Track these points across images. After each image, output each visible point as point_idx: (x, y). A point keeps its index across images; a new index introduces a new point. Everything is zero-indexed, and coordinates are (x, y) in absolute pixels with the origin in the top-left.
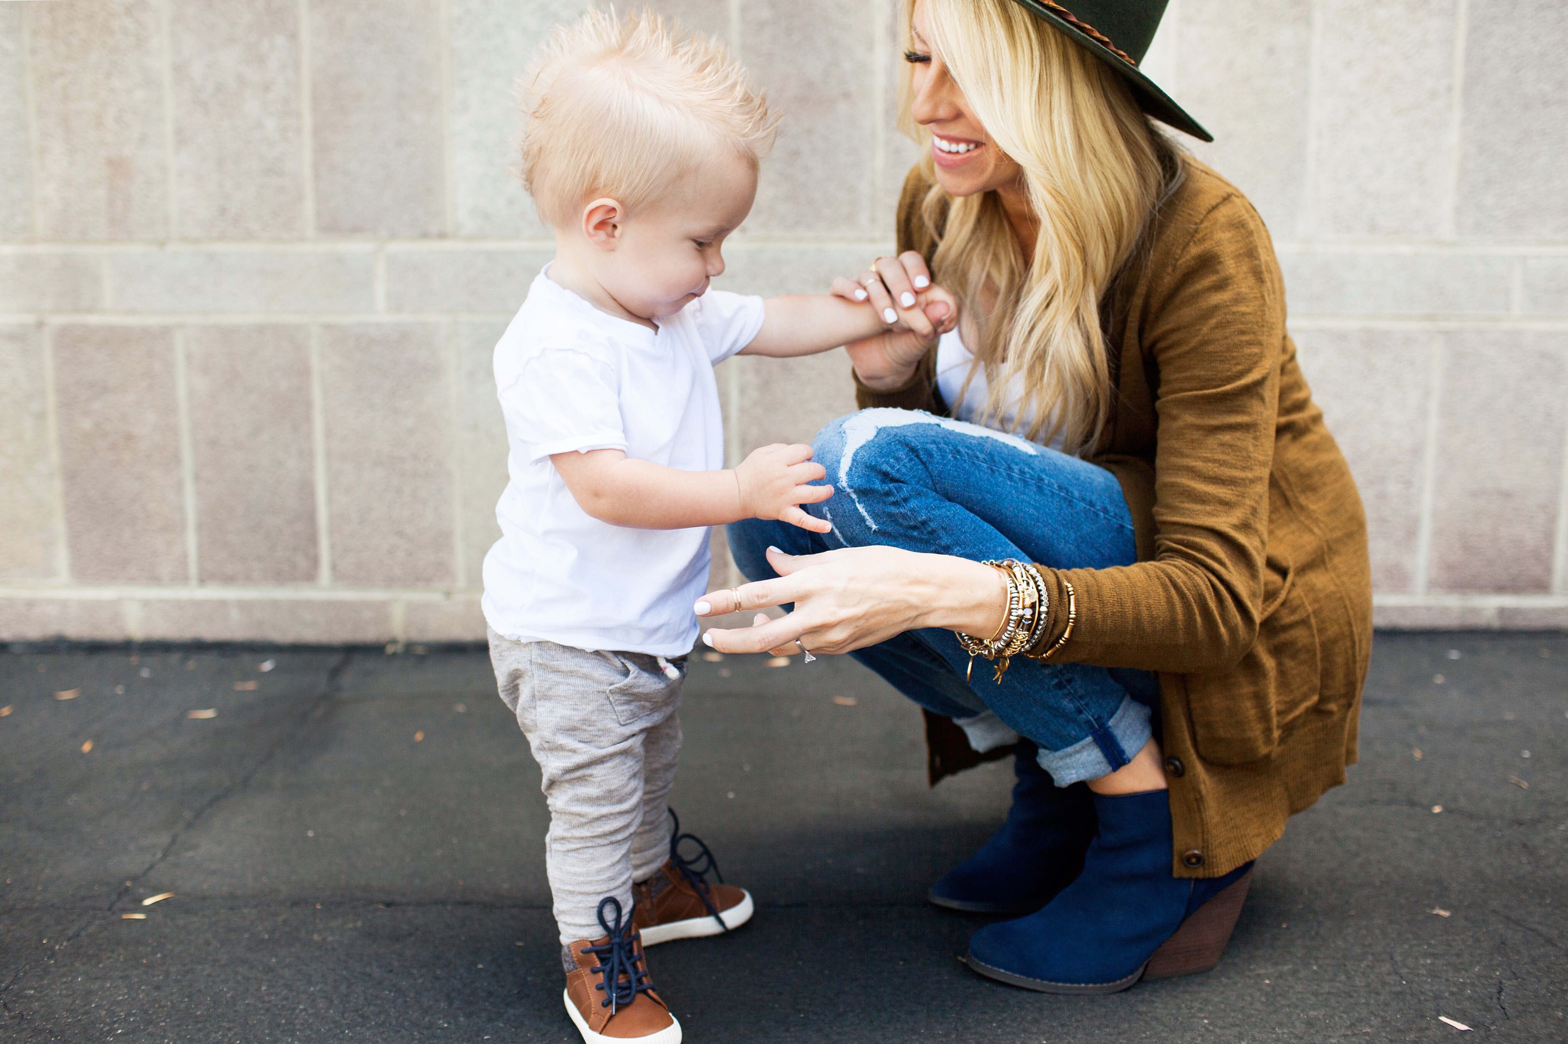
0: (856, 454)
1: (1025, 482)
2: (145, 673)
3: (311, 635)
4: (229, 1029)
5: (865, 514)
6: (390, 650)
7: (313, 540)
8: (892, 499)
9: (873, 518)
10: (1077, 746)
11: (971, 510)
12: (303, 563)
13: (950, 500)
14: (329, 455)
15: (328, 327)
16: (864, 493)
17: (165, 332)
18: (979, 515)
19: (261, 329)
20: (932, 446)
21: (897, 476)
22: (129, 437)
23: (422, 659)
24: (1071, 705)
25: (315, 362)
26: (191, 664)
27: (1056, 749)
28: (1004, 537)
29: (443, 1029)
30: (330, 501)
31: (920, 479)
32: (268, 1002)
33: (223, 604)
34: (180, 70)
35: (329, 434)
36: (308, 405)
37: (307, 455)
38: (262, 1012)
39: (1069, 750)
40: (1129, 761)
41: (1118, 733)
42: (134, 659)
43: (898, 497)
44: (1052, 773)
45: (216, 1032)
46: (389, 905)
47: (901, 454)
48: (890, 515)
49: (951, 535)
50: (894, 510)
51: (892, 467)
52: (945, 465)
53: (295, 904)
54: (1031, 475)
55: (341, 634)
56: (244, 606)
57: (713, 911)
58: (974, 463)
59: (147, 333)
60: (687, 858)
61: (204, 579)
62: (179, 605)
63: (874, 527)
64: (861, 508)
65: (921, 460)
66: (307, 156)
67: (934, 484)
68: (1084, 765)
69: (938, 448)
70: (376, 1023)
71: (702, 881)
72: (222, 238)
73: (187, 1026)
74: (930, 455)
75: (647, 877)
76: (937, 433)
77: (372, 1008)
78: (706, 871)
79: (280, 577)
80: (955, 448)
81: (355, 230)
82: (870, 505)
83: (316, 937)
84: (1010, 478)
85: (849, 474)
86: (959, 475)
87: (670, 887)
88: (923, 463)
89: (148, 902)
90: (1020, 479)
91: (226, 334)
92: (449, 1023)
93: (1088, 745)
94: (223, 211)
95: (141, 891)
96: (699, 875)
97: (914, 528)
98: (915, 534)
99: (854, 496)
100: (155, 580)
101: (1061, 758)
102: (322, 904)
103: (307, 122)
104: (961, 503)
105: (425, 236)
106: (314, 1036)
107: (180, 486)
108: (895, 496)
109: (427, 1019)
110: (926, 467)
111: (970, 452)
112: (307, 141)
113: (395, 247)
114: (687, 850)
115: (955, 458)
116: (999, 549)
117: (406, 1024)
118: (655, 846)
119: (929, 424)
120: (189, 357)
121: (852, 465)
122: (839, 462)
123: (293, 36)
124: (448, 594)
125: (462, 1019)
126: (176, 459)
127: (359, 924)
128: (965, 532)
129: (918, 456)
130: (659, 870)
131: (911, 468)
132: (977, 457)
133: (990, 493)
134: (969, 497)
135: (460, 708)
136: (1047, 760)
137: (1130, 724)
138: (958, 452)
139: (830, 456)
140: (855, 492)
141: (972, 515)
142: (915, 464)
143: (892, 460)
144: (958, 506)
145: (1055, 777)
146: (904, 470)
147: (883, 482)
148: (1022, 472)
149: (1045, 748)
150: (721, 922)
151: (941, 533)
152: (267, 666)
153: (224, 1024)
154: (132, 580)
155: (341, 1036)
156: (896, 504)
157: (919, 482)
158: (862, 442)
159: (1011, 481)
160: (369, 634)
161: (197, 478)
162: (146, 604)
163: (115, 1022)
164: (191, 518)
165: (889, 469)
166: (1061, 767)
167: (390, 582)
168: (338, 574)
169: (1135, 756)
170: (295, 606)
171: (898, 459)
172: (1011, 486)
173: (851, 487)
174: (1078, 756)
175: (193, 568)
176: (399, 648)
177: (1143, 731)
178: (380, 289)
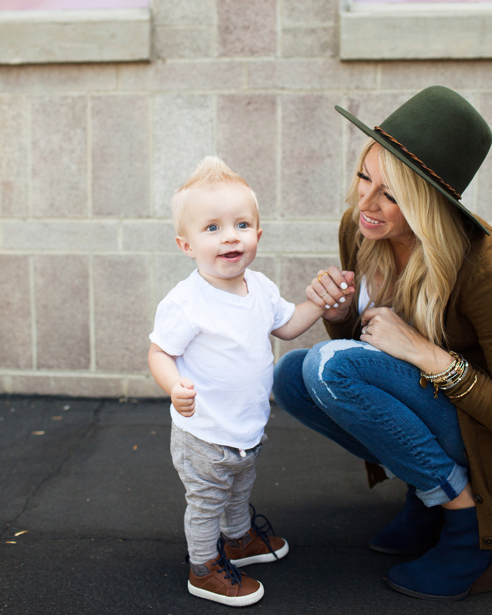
0: (326, 365)
1: (403, 372)
2: (13, 410)
3: (86, 393)
4: (55, 606)
5: (331, 392)
6: (121, 400)
7: (88, 350)
8: (343, 386)
9: (335, 394)
10: (434, 489)
11: (379, 387)
12: (83, 361)
13: (369, 384)
14: (96, 313)
15: (97, 256)
16: (330, 383)
17: (26, 257)
18: (382, 389)
19: (67, 257)
20: (360, 359)
21: (345, 375)
22: (8, 304)
23: (135, 405)
24: (430, 472)
25: (91, 272)
26: (33, 406)
27: (425, 491)
28: (394, 398)
29: (150, 609)
30: (96, 334)
31: (355, 375)
32: (72, 591)
33: (47, 378)
34: (35, 144)
35: (96, 304)
36: (87, 290)
37: (86, 313)
38: (69, 597)
39: (430, 491)
40: (458, 496)
41: (452, 483)
42: (8, 403)
43: (346, 384)
44: (423, 500)
45: (49, 608)
46: (124, 540)
47: (346, 364)
48: (342, 393)
49: (370, 401)
50: (344, 390)
51: (342, 371)
52: (366, 368)
53: (82, 538)
54: (406, 369)
55: (100, 393)
56: (57, 379)
57: (272, 551)
58: (379, 365)
59: (17, 258)
60: (259, 525)
61: (40, 367)
62: (28, 378)
63: (336, 398)
64: (329, 389)
65: (355, 366)
66: (89, 181)
67: (361, 377)
68: (437, 498)
69: (362, 360)
70: (120, 605)
71: (266, 536)
72: (51, 217)
73: (36, 603)
74: (359, 364)
75: (241, 536)
76: (362, 352)
77: (118, 596)
78: (267, 531)
79: (73, 367)
80: (370, 359)
81: (110, 214)
82: (333, 388)
83: (92, 556)
84: (396, 371)
85: (323, 374)
86: (372, 372)
87: (252, 540)
88: (356, 368)
89: (17, 535)
90: (400, 371)
91: (52, 259)
92: (152, 606)
93: (438, 489)
94: (52, 205)
95: (14, 528)
96: (264, 533)
97: (354, 398)
98: (354, 400)
99: (326, 384)
100: (18, 367)
101: (427, 495)
102: (94, 538)
103: (90, 167)
104: (374, 385)
105: (141, 217)
106: (92, 611)
107: (30, 326)
108: (344, 384)
109: (142, 603)
110: (357, 370)
111: (377, 360)
112: (89, 175)
113: (127, 222)
114: (260, 522)
115: (371, 364)
116: (393, 405)
117: (133, 606)
118: (244, 523)
119: (358, 348)
120: (35, 269)
121: (324, 370)
122: (318, 368)
123: (84, 129)
124: (148, 376)
125: (158, 604)
126: (29, 314)
127: (111, 550)
128: (376, 399)
129: (353, 364)
130: (246, 533)
131: (351, 371)
132: (381, 362)
133: (387, 380)
134: (377, 382)
135: (153, 433)
136: (421, 495)
137: (457, 478)
138: (372, 361)
139: (314, 365)
140: (326, 383)
141: (379, 390)
142: (352, 369)
143: (342, 367)
144: (373, 386)
145: (424, 502)
146: (347, 372)
147: (339, 377)
148: (401, 368)
149: (418, 489)
150: (275, 555)
151: (366, 400)
152: (67, 408)
153: (52, 603)
154: (7, 367)
155: (104, 611)
156: (344, 387)
157: (354, 377)
158: (328, 359)
159: (397, 372)
160: (112, 393)
161: (38, 322)
162: (14, 377)
163: (4, 600)
164: (35, 339)
165: (341, 372)
166: (427, 498)
167: (122, 370)
168: (99, 367)
169: (461, 493)
170: (79, 380)
171: (344, 367)
172: (397, 375)
173: (324, 381)
174: (434, 494)
175: (35, 362)
176: (125, 400)
177: (463, 480)
178: (120, 240)
